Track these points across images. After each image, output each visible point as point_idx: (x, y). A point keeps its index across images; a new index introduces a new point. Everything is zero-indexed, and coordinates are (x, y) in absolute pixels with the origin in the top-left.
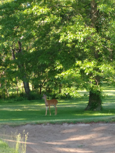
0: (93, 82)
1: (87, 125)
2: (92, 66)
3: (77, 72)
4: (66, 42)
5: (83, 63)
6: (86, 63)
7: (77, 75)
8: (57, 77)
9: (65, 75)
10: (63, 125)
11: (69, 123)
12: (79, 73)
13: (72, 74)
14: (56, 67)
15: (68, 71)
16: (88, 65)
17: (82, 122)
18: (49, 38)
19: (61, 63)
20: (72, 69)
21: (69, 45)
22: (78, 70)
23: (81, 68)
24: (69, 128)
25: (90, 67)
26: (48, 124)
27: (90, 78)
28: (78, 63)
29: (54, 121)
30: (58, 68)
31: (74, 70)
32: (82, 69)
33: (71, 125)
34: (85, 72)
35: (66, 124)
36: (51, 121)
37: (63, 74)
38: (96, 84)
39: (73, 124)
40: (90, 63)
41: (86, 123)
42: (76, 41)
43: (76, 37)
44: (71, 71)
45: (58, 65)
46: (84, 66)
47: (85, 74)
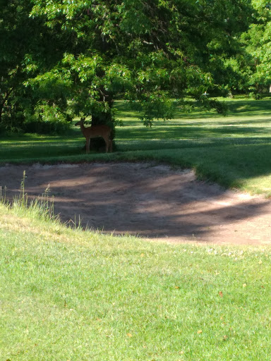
0: (95, 95)
1: (74, 166)
2: (92, 65)
3: (66, 76)
4: (42, 19)
5: (76, 59)
6: (82, 58)
7: (65, 82)
8: (26, 84)
9: (43, 80)
10: (34, 166)
11: (43, 163)
12: (69, 78)
13: (57, 78)
14: (25, 67)
15: (48, 74)
16: (85, 64)
17: (66, 162)
18: (15, 8)
19: (35, 59)
20: (56, 70)
21: (49, 24)
22: (67, 72)
23: (73, 68)
24: (43, 171)
25: (89, 67)
26: (7, 164)
27: (90, 88)
28: (68, 58)
29: (17, 160)
30: (29, 68)
31: (60, 71)
32: (74, 70)
33: (47, 167)
34: (80, 76)
35: (38, 164)
36: (13, 160)
37: (38, 78)
38: (101, 99)
39: (49, 164)
40: (90, 59)
41: (72, 163)
42: (61, 17)
43: (62, 10)
44: (54, 73)
45: (29, 63)
46: (78, 66)
47: (79, 80)
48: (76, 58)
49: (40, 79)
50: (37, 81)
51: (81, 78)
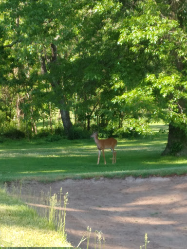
0: (174, 108)
1: (165, 179)
2: (172, 82)
3: (148, 93)
4: (129, 44)
6: (162, 77)
7: (148, 98)
8: (114, 101)
9: (128, 97)
10: (127, 179)
11: (136, 176)
12: (152, 95)
13: (141, 95)
14: (113, 85)
15: (134, 91)
16: (166, 82)
17: (157, 175)
18: (101, 38)
19: (122, 78)
20: (140, 88)
21: (134, 49)
22: (149, 90)
23: (155, 85)
24: (136, 185)
25: (169, 85)
26: (102, 178)
27: (170, 103)
28: (150, 77)
29: (110, 173)
30: (117, 86)
31: (143, 89)
32: (156, 87)
33: (139, 180)
34: (161, 92)
35: (131, 177)
36: (106, 173)
37: (124, 96)
38: (179, 112)
40: (169, 78)
41: (164, 176)
42: (145, 42)
43: (146, 36)
44: (139, 91)
45: (117, 82)
46: (160, 83)
47: (161, 96)
48: (157, 77)
49: (126, 96)
50: (124, 98)
51: (163, 94)
